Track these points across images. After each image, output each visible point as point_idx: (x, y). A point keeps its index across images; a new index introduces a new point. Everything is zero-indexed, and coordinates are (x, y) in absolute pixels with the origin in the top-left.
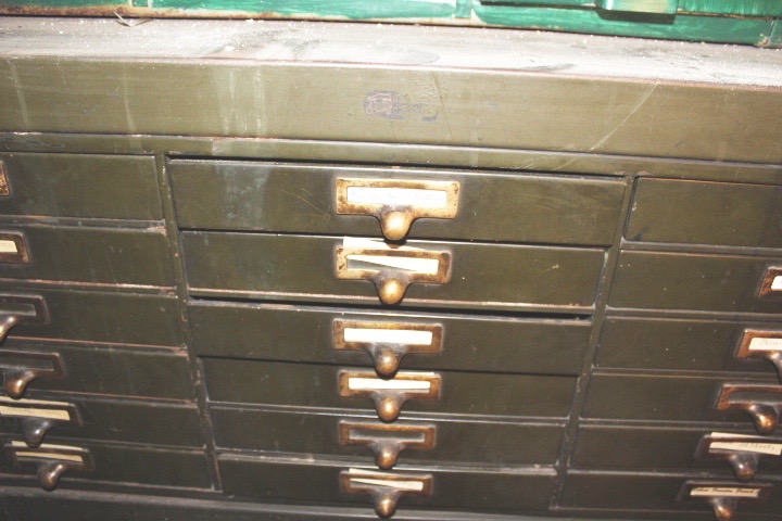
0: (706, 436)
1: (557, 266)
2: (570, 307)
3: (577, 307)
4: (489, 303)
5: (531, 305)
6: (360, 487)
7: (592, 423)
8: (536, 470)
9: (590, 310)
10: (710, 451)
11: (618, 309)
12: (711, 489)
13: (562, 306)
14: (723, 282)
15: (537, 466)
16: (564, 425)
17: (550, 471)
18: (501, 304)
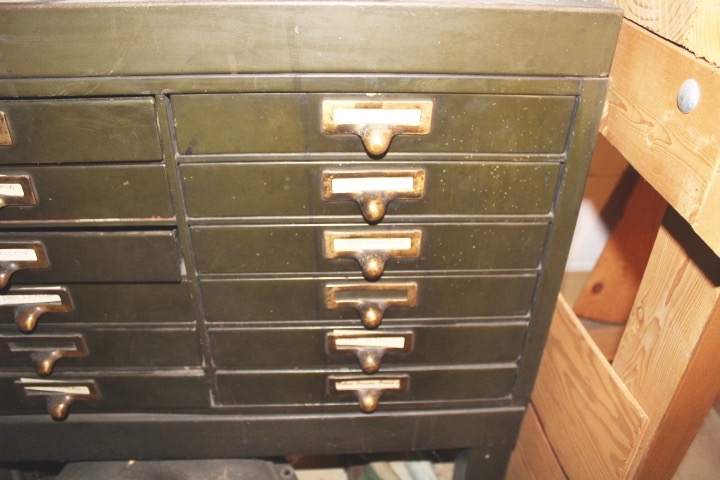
0: (329, 334)
1: (127, 183)
2: (153, 219)
3: (159, 219)
4: (81, 220)
5: (118, 220)
6: (37, 394)
7: (218, 326)
8: (186, 371)
9: (173, 222)
10: (338, 348)
11: (197, 219)
12: (354, 383)
13: (147, 219)
14: (287, 187)
15: (187, 368)
16: (194, 329)
17: (198, 372)
18: (92, 220)
